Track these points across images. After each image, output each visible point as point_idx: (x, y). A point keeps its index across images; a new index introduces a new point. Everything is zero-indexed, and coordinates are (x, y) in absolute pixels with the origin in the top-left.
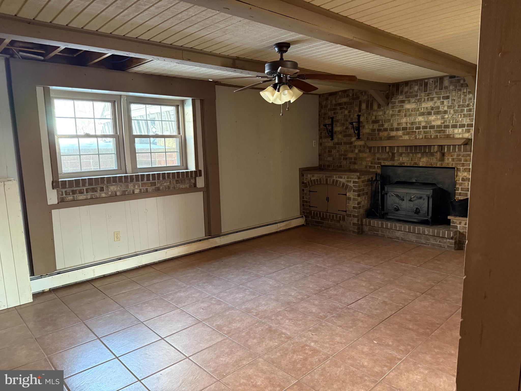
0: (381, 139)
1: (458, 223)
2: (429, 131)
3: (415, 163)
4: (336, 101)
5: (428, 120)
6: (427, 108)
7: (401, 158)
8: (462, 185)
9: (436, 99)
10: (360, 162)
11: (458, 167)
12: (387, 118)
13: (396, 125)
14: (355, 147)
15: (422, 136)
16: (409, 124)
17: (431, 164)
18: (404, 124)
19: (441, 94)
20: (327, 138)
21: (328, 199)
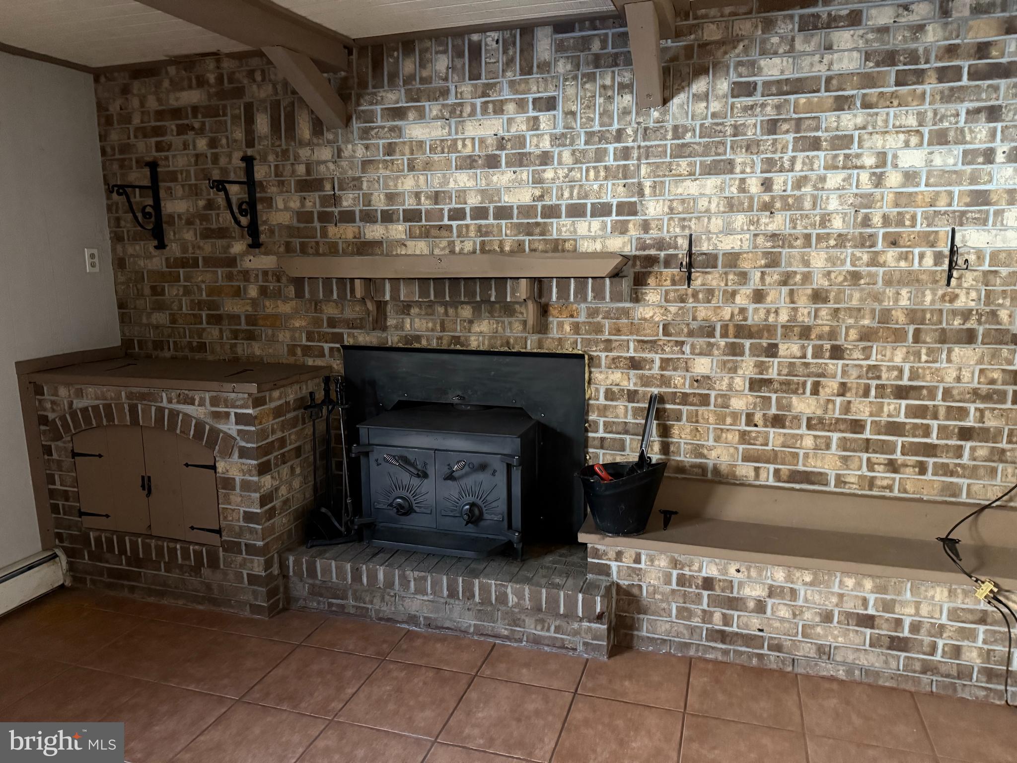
0: (333, 249)
1: (612, 554)
2: (493, 225)
3: (453, 337)
4: (159, 100)
5: (488, 185)
6: (482, 141)
7: (408, 321)
8: (608, 413)
9: (510, 107)
10: (270, 332)
11: (592, 353)
12: (350, 172)
13: (383, 201)
14: (245, 275)
15: (471, 243)
16: (427, 198)
17: (508, 343)
18: (410, 197)
19: (528, 91)
20: (141, 240)
21: (146, 485)
